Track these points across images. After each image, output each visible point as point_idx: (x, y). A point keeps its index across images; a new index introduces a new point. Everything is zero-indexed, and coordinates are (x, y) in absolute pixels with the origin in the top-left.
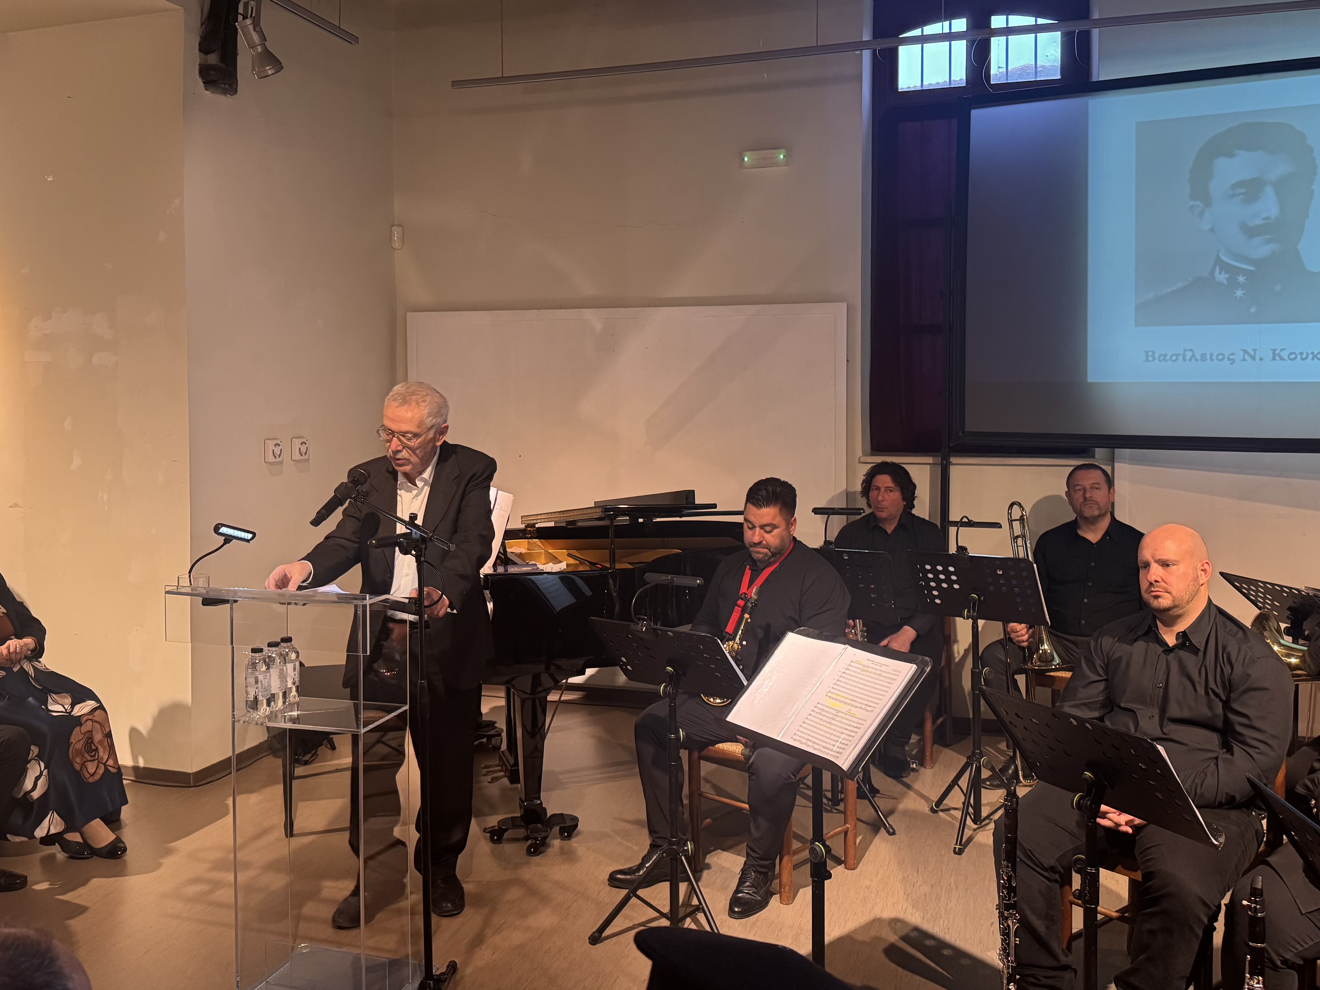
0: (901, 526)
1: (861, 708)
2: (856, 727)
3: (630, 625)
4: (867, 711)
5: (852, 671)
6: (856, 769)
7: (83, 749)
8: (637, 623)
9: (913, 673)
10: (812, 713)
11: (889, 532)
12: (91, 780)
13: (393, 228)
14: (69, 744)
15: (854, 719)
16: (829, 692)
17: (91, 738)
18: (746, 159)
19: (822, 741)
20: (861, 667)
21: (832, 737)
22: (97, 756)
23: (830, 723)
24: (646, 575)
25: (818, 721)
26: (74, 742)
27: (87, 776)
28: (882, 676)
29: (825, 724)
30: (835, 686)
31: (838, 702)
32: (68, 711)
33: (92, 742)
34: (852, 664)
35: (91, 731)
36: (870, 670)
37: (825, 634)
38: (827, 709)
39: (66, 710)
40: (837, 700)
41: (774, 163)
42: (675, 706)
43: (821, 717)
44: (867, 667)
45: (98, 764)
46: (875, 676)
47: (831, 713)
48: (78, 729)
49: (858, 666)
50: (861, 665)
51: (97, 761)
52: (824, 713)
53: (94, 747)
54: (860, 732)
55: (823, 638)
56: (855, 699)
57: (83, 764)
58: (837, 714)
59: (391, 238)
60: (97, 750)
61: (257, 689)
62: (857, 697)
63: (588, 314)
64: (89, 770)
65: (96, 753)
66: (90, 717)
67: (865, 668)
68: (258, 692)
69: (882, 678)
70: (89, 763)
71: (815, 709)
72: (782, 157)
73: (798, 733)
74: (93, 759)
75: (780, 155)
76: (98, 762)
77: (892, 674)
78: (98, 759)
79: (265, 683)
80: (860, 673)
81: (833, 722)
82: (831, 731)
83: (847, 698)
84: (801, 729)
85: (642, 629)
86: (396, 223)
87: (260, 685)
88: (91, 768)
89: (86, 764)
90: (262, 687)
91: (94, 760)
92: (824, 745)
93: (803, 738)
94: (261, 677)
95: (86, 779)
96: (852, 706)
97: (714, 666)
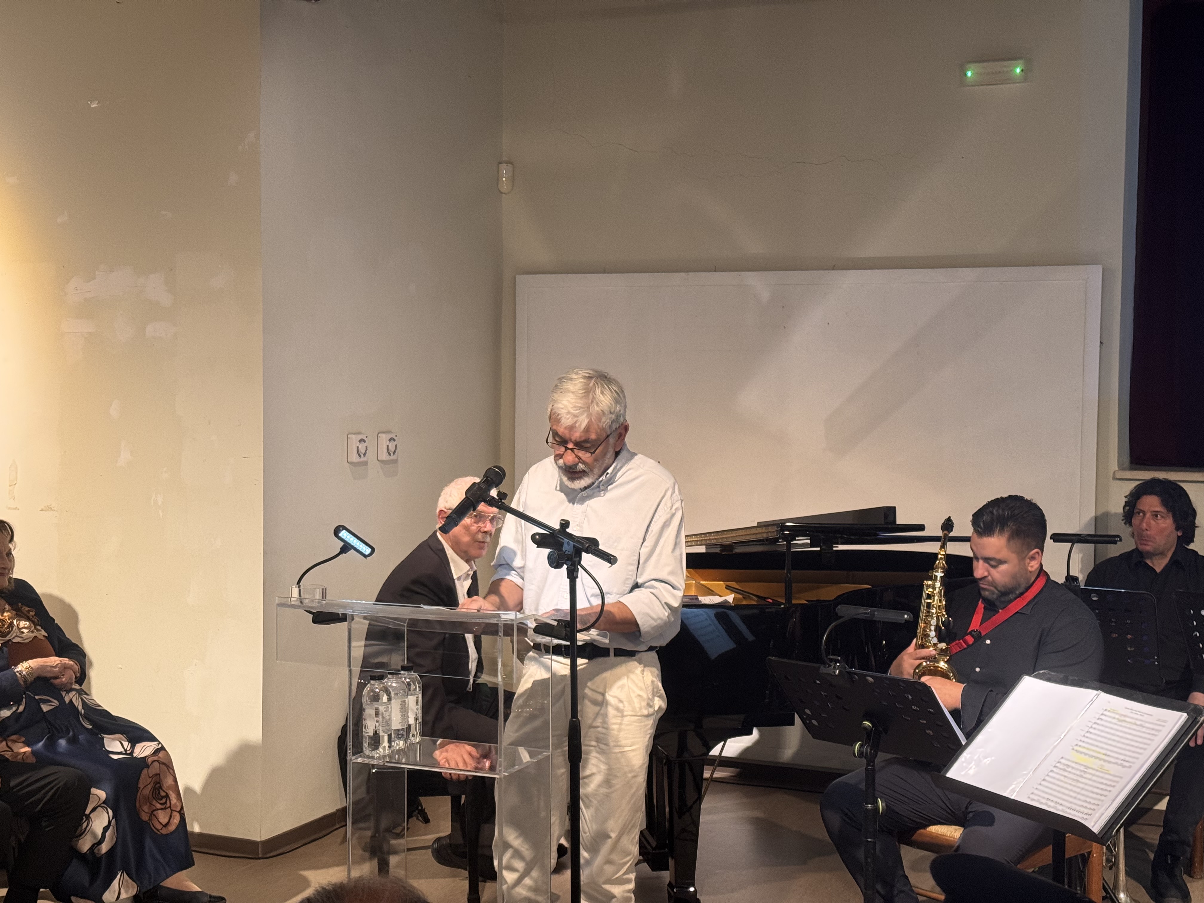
0: (1174, 563)
1: (1116, 763)
2: (1110, 786)
3: (819, 668)
4: (1124, 767)
5: (1106, 721)
6: (1109, 833)
7: (151, 795)
8: (829, 664)
9: (1183, 723)
10: (1055, 769)
11: (1158, 570)
12: (164, 831)
13: (500, 165)
14: (137, 789)
15: (1107, 776)
16: (1077, 745)
17: (159, 783)
18: (969, 74)
19: (1067, 801)
20: (1117, 716)
21: (1079, 796)
22: (168, 805)
23: (1078, 781)
24: (839, 607)
25: (1062, 778)
26: (142, 787)
27: (159, 827)
28: (1144, 727)
29: (1070, 782)
30: (1083, 739)
31: (1087, 756)
32: (128, 752)
33: (161, 788)
34: (1106, 713)
35: (159, 774)
36: (1128, 719)
37: (1071, 678)
38: (1073, 765)
39: (126, 750)
40: (1086, 754)
41: (1009, 80)
42: (873, 770)
43: (1066, 774)
44: (1125, 716)
45: (171, 813)
46: (1134, 727)
47: (1077, 769)
48: (145, 771)
49: (1113, 715)
50: (1117, 714)
51: (169, 809)
52: (1070, 769)
53: (163, 794)
54: (1115, 791)
55: (1069, 682)
56: (1109, 753)
57: (152, 812)
58: (1086, 770)
59: (498, 179)
60: (167, 796)
61: (377, 722)
62: (1111, 751)
63: (752, 279)
64: (160, 820)
65: (166, 800)
66: (155, 758)
67: (1123, 718)
68: (379, 726)
69: (1144, 730)
70: (159, 812)
71: (1058, 765)
72: (1018, 70)
73: (1036, 792)
74: (163, 807)
75: (1017, 67)
76: (172, 810)
77: (1156, 724)
78: (170, 807)
79: (386, 715)
80: (1116, 724)
81: (1080, 779)
82: (1078, 790)
83: (1099, 753)
84: (1040, 787)
85: (835, 672)
86: (505, 159)
87: (380, 716)
88: (163, 817)
89: (155, 813)
90: (383, 720)
91: (165, 808)
92: (1069, 805)
93: (1044, 798)
94: (382, 709)
95: (158, 830)
96: (1105, 761)
97: (925, 722)
